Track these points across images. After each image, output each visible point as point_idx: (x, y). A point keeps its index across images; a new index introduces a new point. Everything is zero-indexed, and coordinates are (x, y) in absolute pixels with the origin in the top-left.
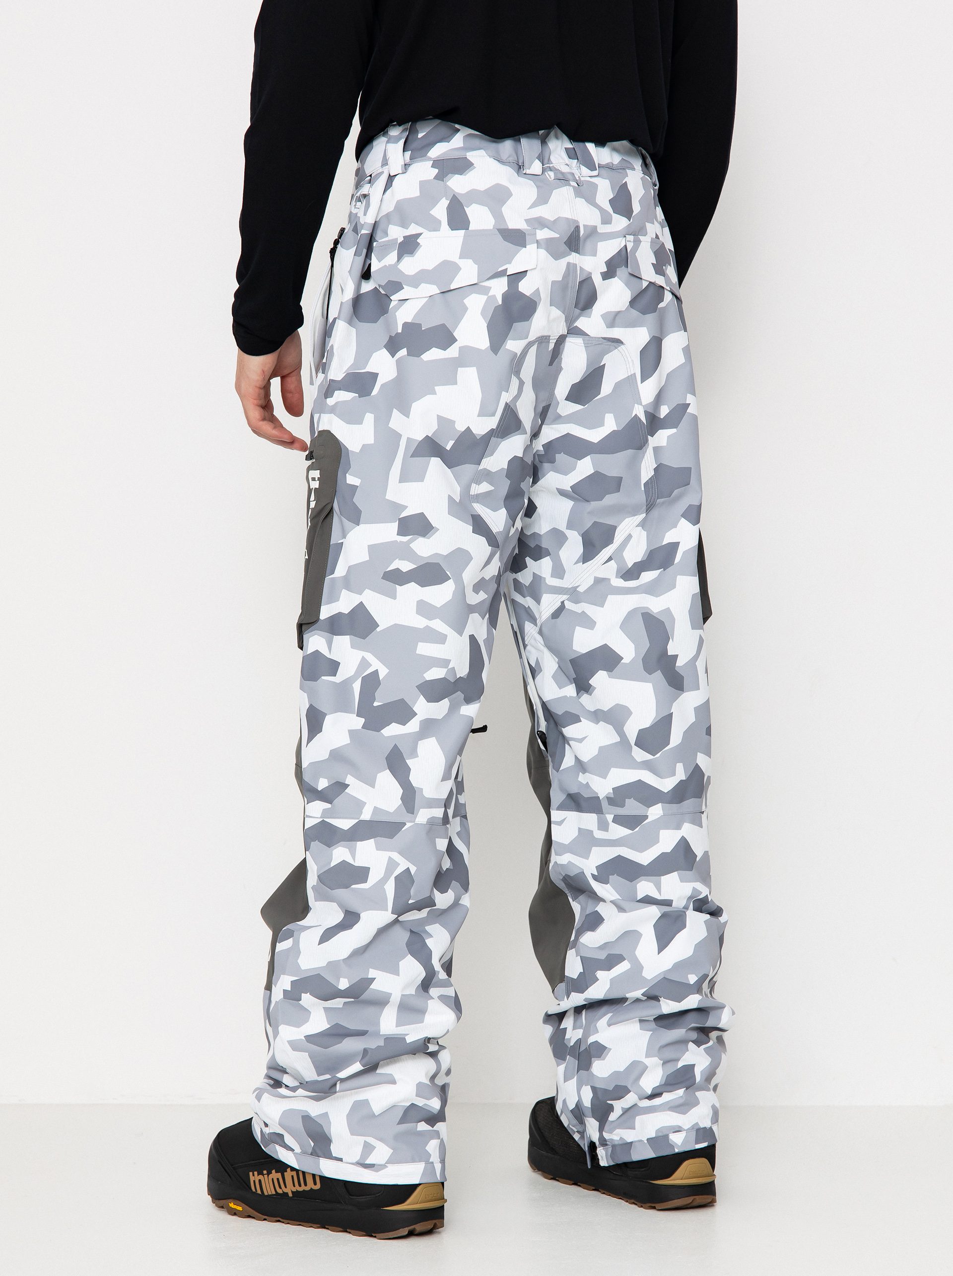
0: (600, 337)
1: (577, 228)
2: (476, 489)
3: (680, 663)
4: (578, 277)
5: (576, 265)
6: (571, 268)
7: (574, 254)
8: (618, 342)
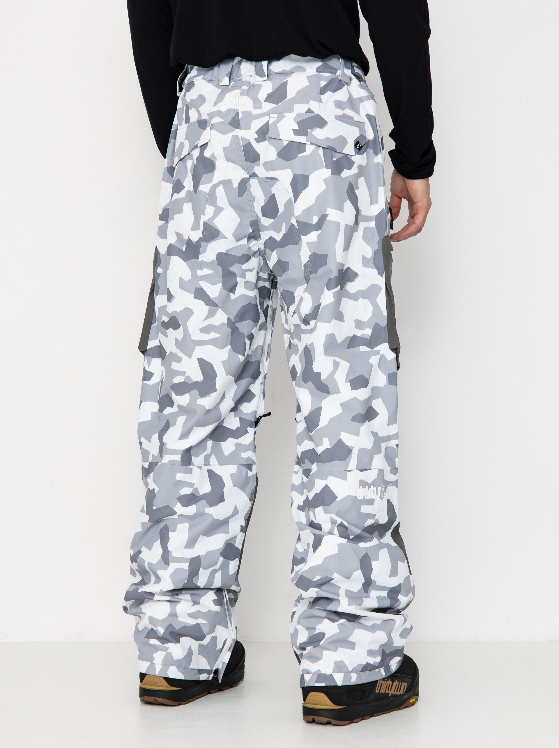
0: (264, 177)
1: (238, 114)
2: (200, 273)
3: (323, 377)
4: (241, 143)
5: (238, 136)
6: (235, 138)
7: (237, 130)
8: (274, 179)
